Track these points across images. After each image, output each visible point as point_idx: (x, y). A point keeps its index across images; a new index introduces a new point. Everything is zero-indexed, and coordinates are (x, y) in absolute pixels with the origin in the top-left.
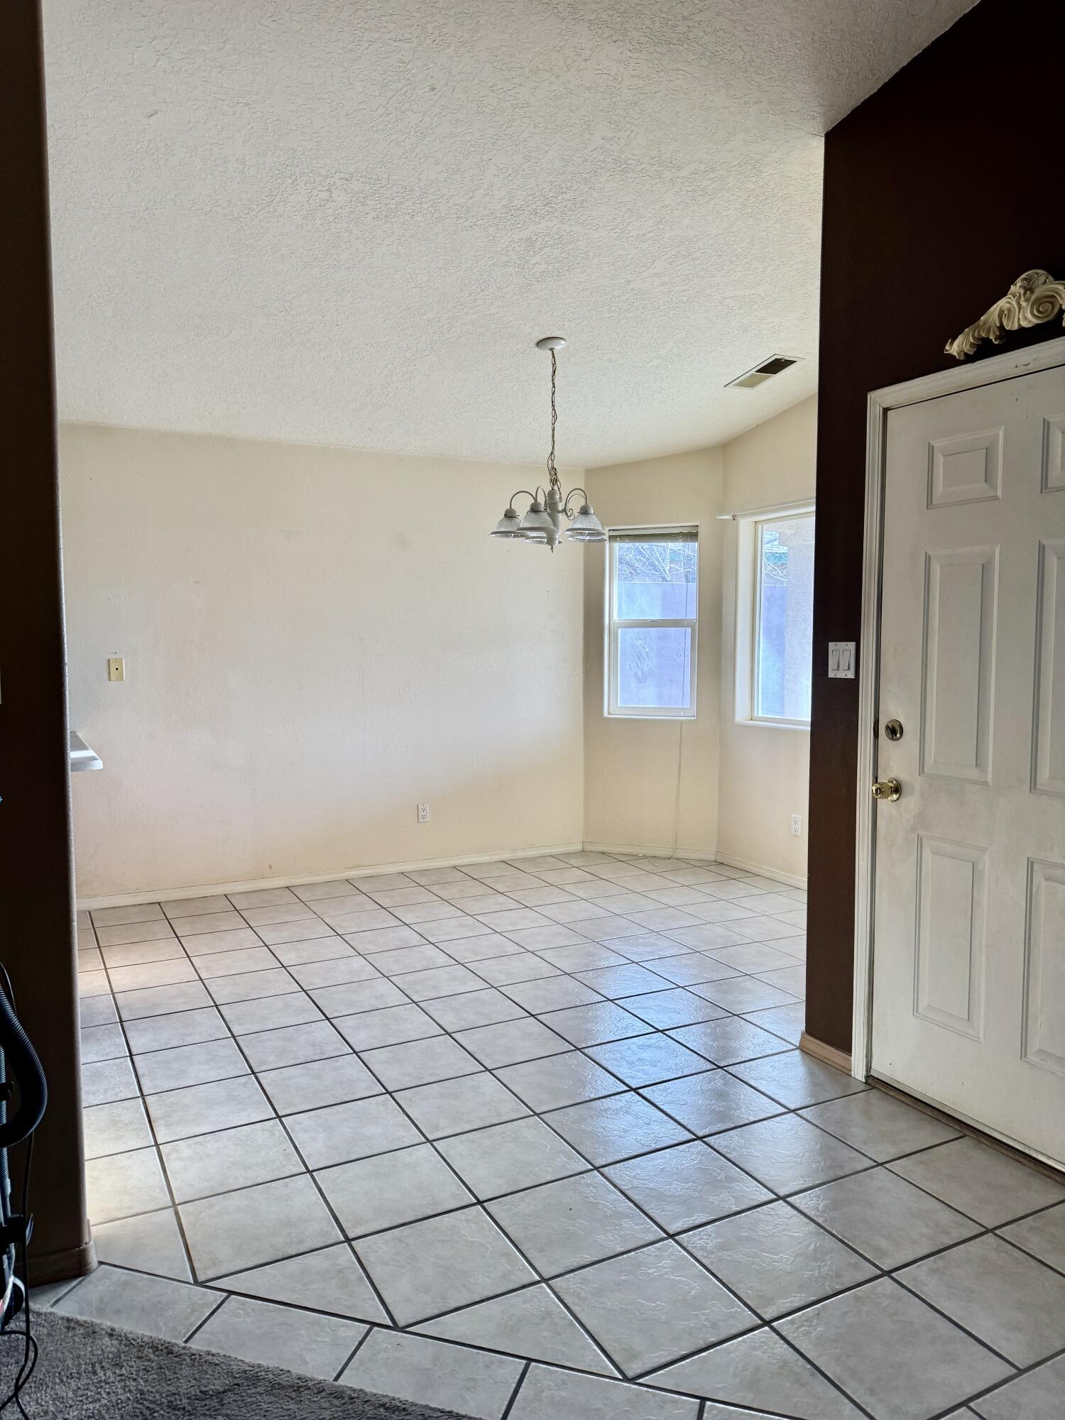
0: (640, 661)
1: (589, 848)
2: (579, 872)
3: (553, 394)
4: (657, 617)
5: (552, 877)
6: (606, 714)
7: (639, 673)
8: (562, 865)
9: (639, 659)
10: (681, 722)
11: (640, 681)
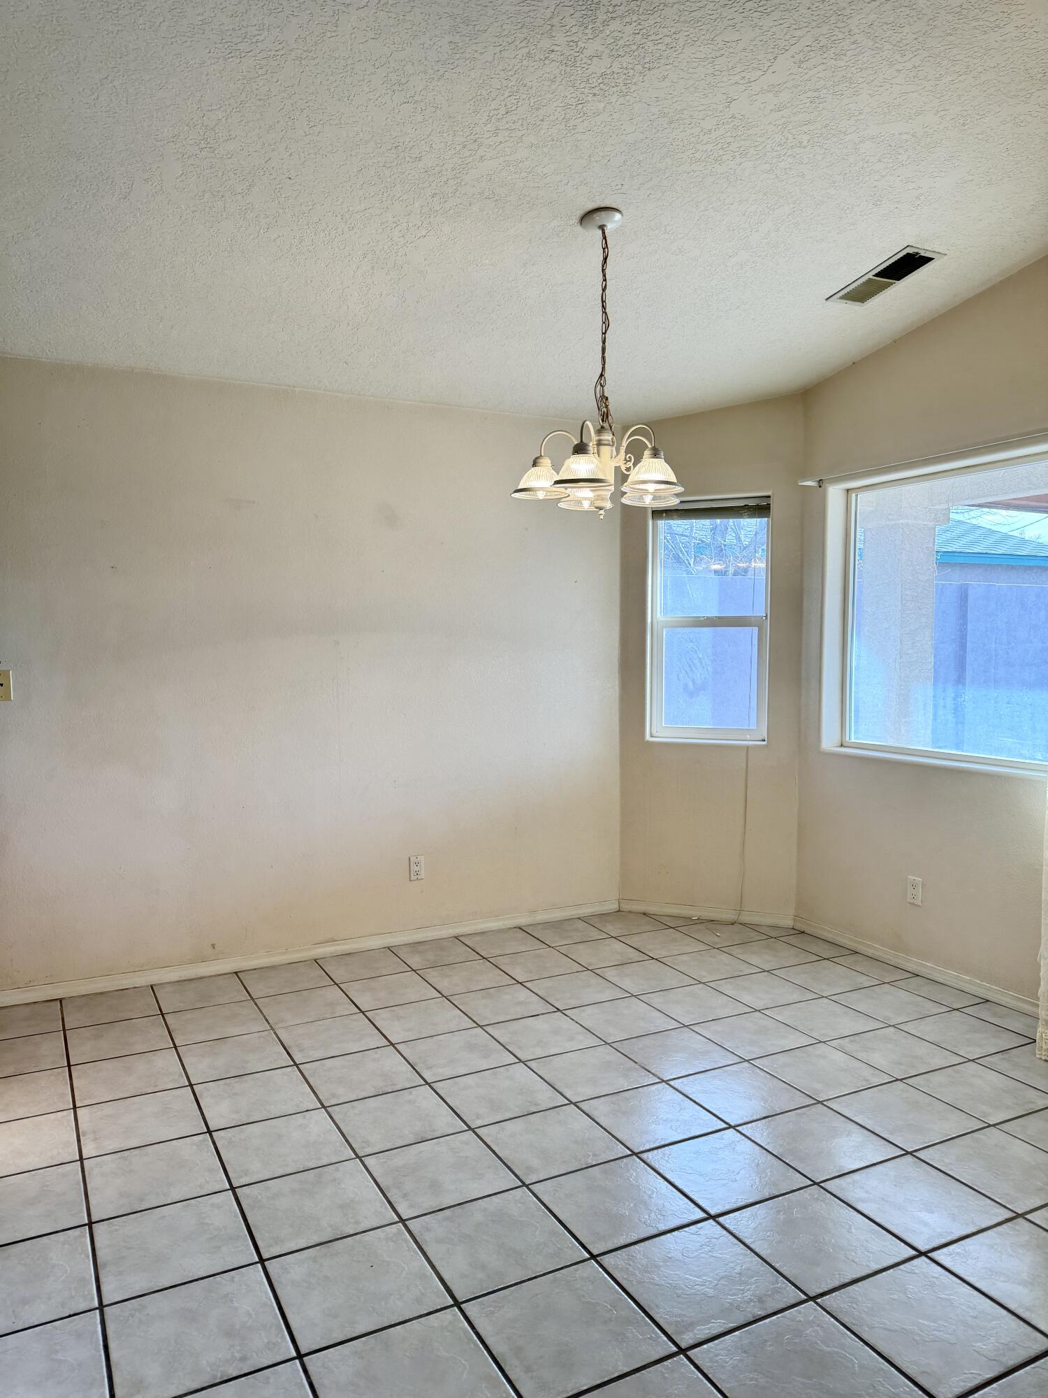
0: (692, 670)
1: (626, 907)
2: (618, 946)
3: (604, 290)
4: (713, 612)
5: (584, 954)
6: (648, 738)
7: (691, 684)
8: (595, 934)
9: (690, 666)
10: (748, 747)
11: (691, 695)
